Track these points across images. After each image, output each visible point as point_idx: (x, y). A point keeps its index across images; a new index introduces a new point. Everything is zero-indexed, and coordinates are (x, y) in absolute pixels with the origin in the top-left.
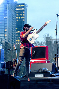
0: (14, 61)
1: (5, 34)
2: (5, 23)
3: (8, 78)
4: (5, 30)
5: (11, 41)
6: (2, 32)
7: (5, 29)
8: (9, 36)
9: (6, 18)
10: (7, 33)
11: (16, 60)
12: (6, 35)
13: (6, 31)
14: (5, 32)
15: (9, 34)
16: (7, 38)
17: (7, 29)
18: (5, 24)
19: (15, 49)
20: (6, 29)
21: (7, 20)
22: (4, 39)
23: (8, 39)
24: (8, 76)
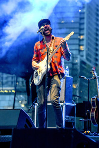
0: (93, 102)
1: (80, 45)
2: (82, 21)
3: (73, 136)
4: (82, 37)
5: (93, 60)
6: (75, 40)
7: (80, 35)
8: (88, 49)
9: (84, 13)
10: (85, 42)
11: (96, 99)
12: (82, 48)
13: (83, 40)
14: (80, 40)
15: (88, 44)
16: (84, 54)
17: (85, 35)
18: (81, 24)
19: (95, 78)
20: (83, 34)
21: (85, 16)
22: (79, 56)
23: (88, 55)
24: (73, 132)
